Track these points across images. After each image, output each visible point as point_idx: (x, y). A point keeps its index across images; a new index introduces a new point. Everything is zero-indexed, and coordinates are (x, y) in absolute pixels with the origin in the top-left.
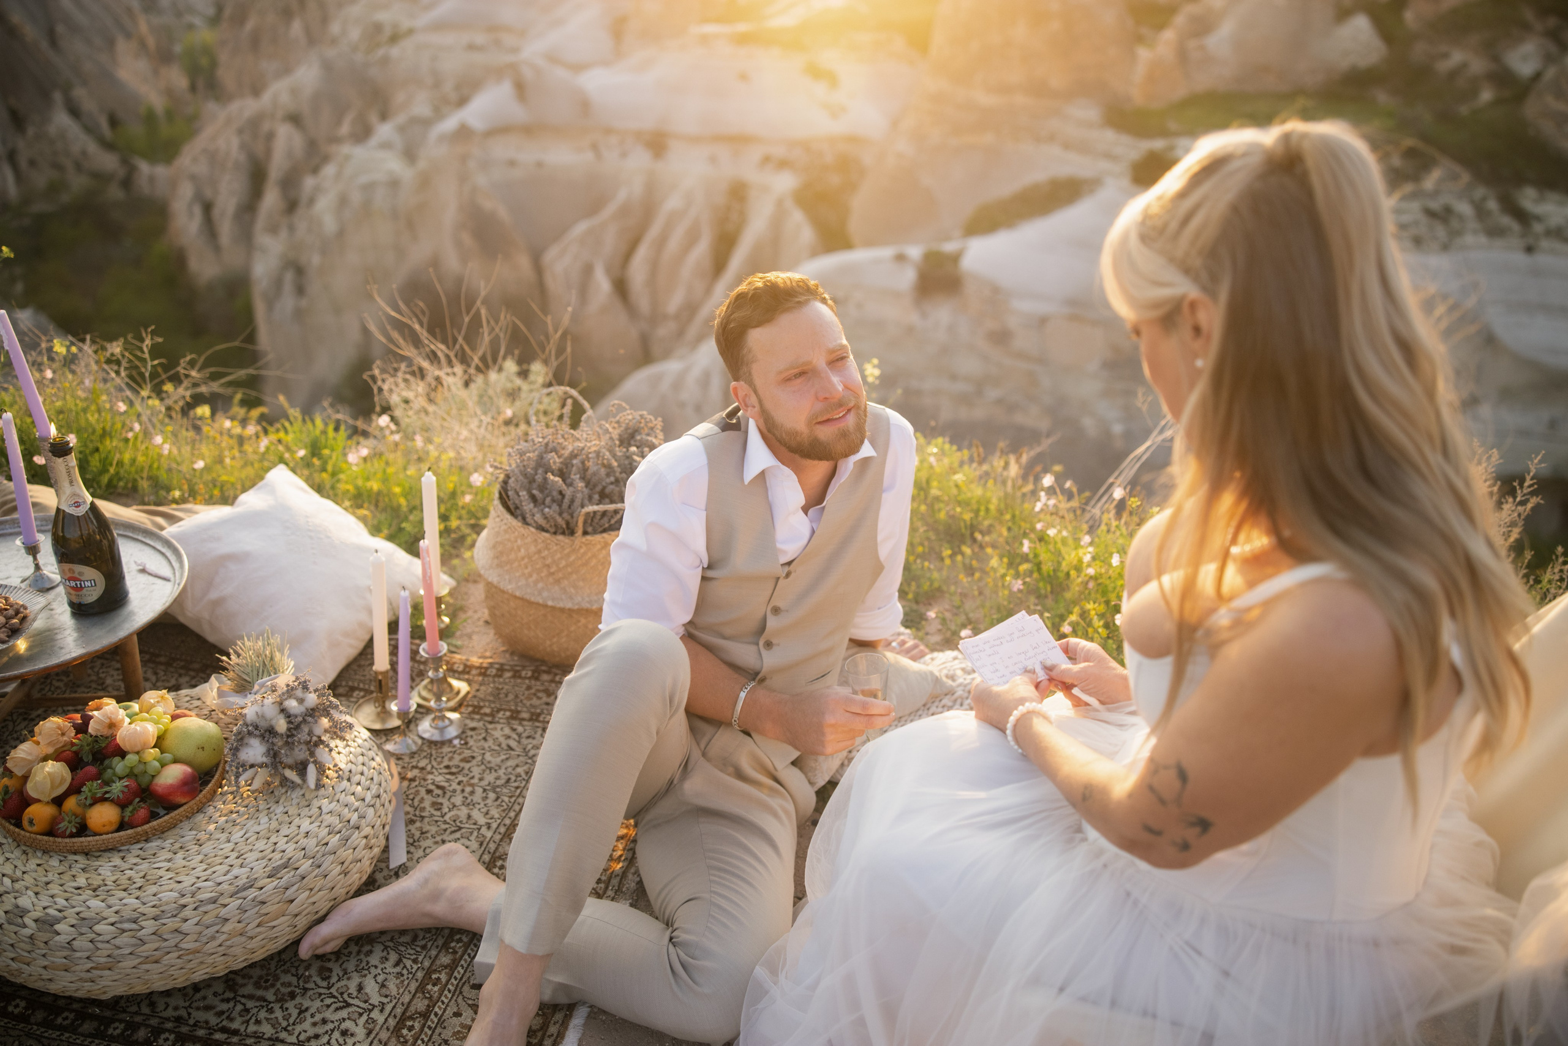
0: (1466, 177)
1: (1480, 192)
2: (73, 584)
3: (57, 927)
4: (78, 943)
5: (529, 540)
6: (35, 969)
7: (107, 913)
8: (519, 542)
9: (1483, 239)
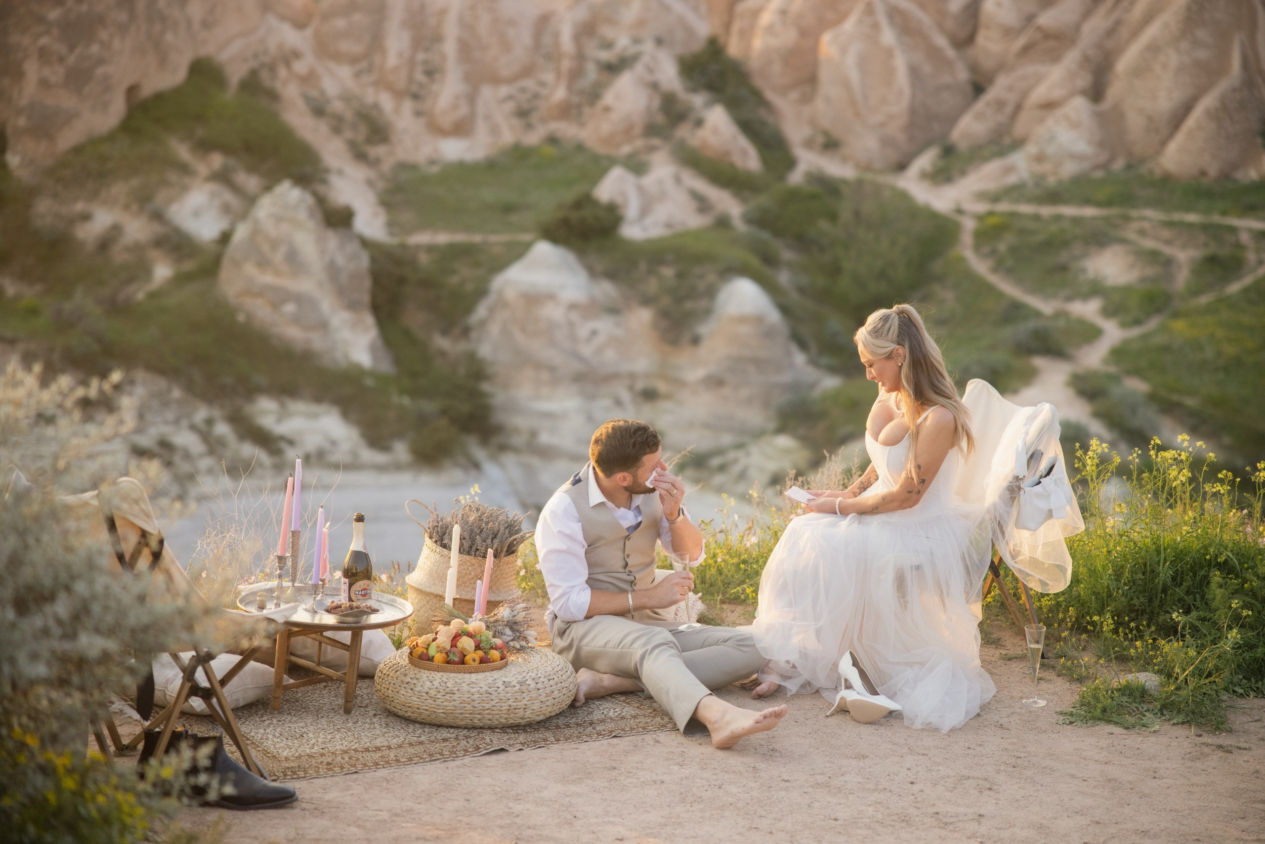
0: (177, 393)
1: (201, 413)
2: (363, 592)
3: (528, 682)
4: (539, 686)
5: (477, 565)
6: (524, 702)
7: (539, 675)
8: (470, 568)
9: (226, 481)
